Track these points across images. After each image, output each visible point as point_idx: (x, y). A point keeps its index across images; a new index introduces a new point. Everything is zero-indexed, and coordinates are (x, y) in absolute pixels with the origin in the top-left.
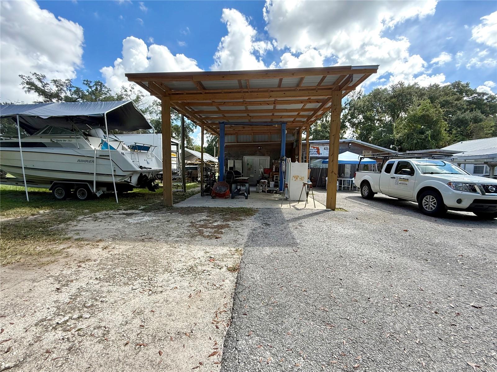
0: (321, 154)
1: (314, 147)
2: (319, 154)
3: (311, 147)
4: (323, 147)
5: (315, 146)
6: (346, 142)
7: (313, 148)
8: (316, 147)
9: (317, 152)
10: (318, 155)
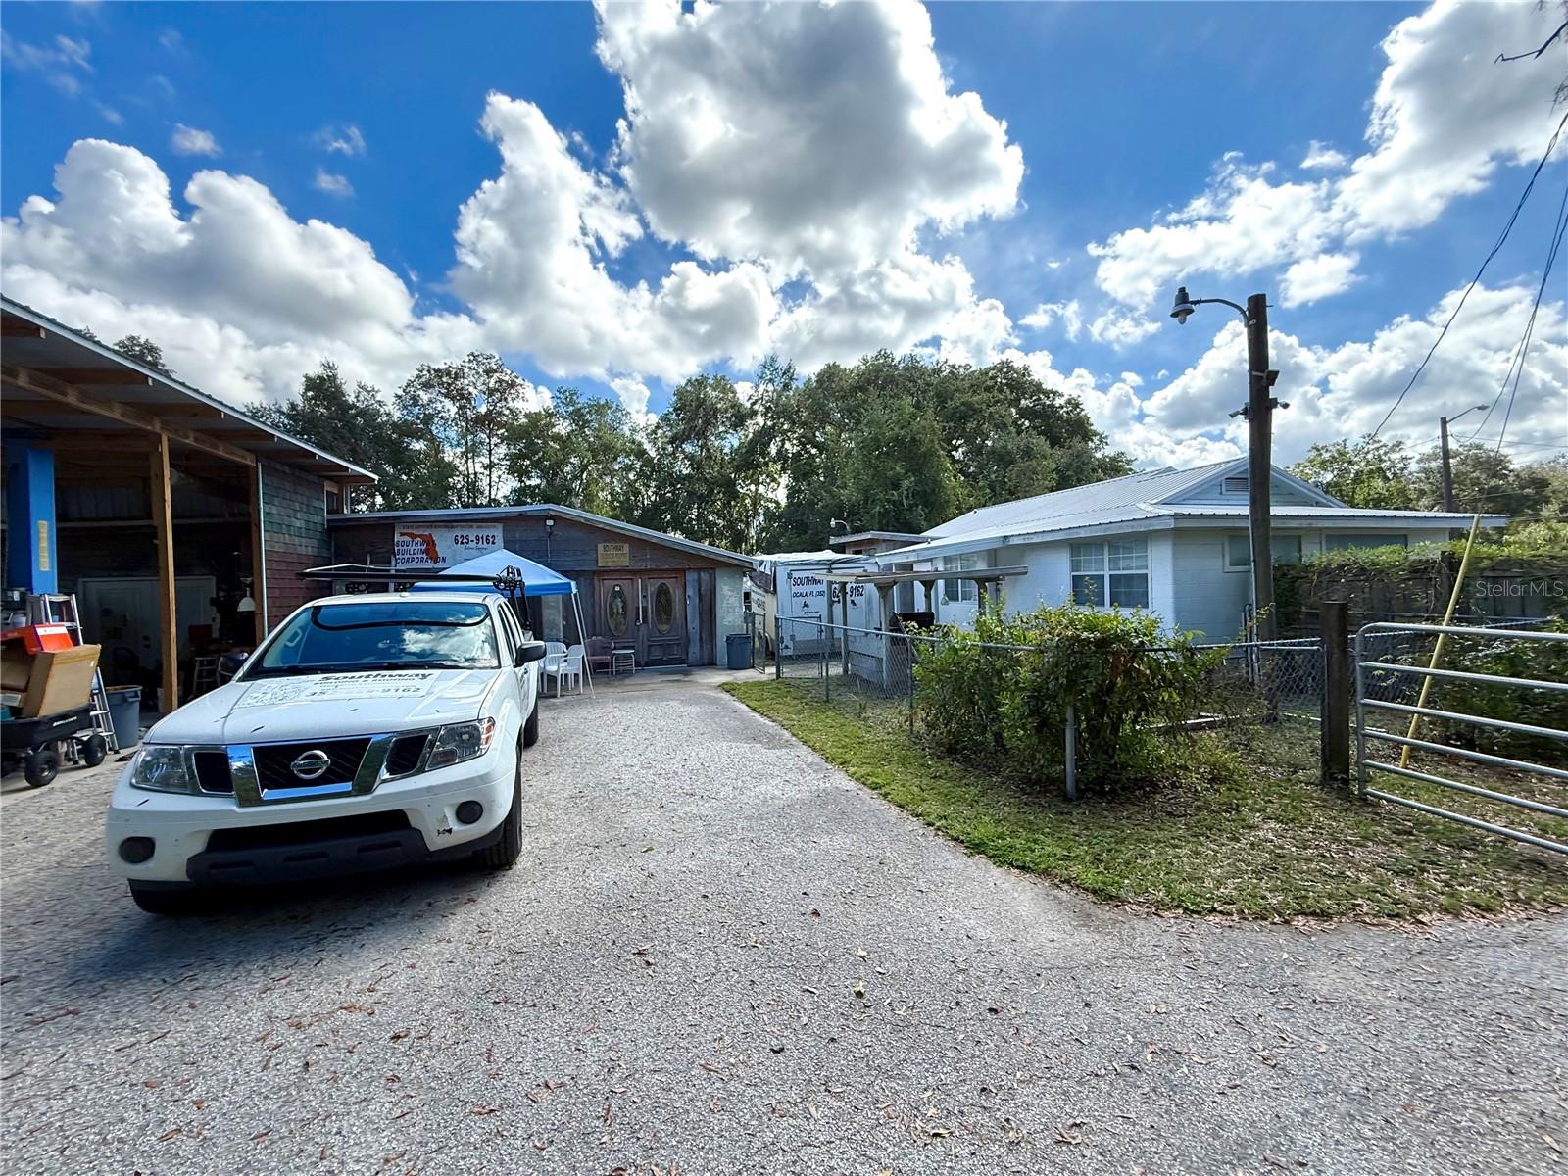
0: (444, 559)
1: (413, 536)
2: (436, 562)
3: (402, 534)
4: (450, 535)
5: (415, 532)
6: (529, 514)
7: (406, 539)
8: (419, 536)
9: (427, 551)
10: (430, 565)
